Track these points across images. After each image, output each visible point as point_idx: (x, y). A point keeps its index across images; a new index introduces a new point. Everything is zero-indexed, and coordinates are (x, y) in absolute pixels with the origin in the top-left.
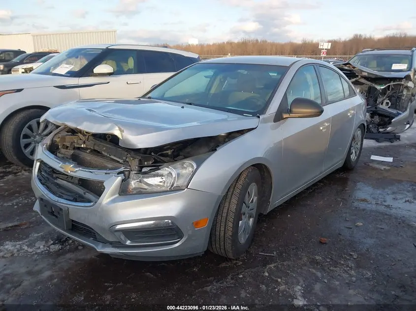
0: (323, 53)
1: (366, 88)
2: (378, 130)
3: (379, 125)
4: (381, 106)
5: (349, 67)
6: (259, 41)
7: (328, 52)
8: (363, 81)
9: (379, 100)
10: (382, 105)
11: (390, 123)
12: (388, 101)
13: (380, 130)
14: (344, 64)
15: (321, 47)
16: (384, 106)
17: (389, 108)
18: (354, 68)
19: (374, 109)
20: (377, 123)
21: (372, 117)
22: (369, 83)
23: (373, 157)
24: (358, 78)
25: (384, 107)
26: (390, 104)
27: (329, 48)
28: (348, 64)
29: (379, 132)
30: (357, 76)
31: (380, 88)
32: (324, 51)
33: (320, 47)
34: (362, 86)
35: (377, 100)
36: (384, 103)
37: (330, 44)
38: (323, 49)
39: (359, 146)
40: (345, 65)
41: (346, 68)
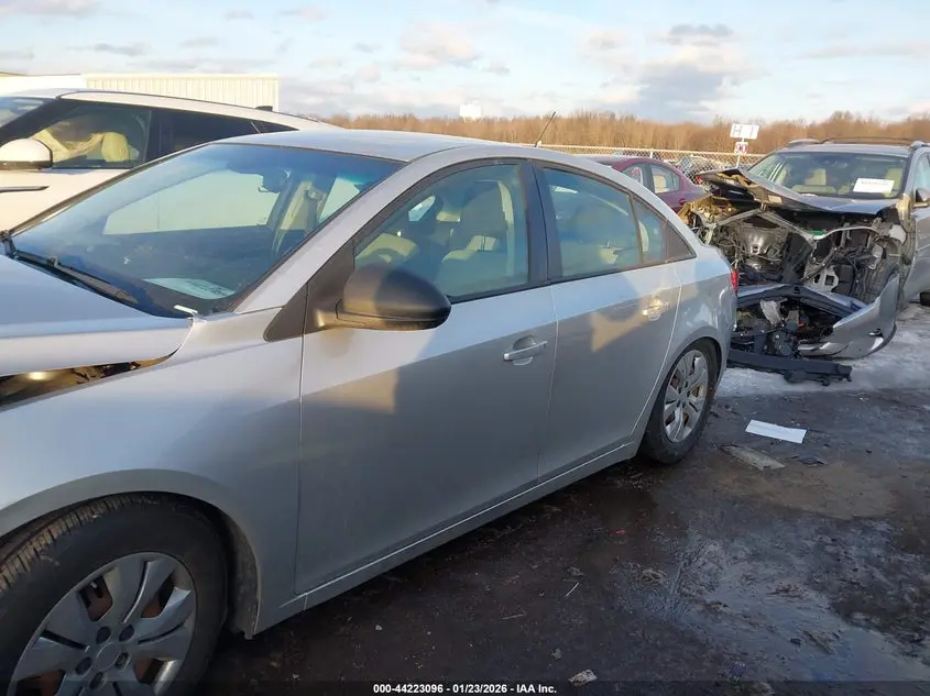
0: (741, 148)
1: (780, 236)
2: (794, 348)
3: (801, 335)
4: (812, 286)
5: (737, 180)
6: (618, 117)
7: (753, 146)
8: (771, 217)
9: (810, 270)
10: (816, 282)
11: (829, 332)
12: (833, 274)
13: (801, 348)
14: (725, 173)
15: (736, 135)
16: (822, 287)
17: (833, 290)
18: (749, 183)
19: (791, 292)
20: (793, 329)
21: (783, 313)
22: (786, 224)
23: (756, 427)
24: (759, 211)
25: (820, 288)
26: (836, 279)
27: (754, 137)
28: (736, 172)
29: (797, 354)
30: (758, 205)
31: (813, 237)
32: (742, 143)
33: (734, 134)
34: (773, 231)
35: (803, 269)
36: (823, 279)
37: (757, 128)
38: (740, 140)
39: (698, 400)
40: (729, 173)
41: (732, 182)
